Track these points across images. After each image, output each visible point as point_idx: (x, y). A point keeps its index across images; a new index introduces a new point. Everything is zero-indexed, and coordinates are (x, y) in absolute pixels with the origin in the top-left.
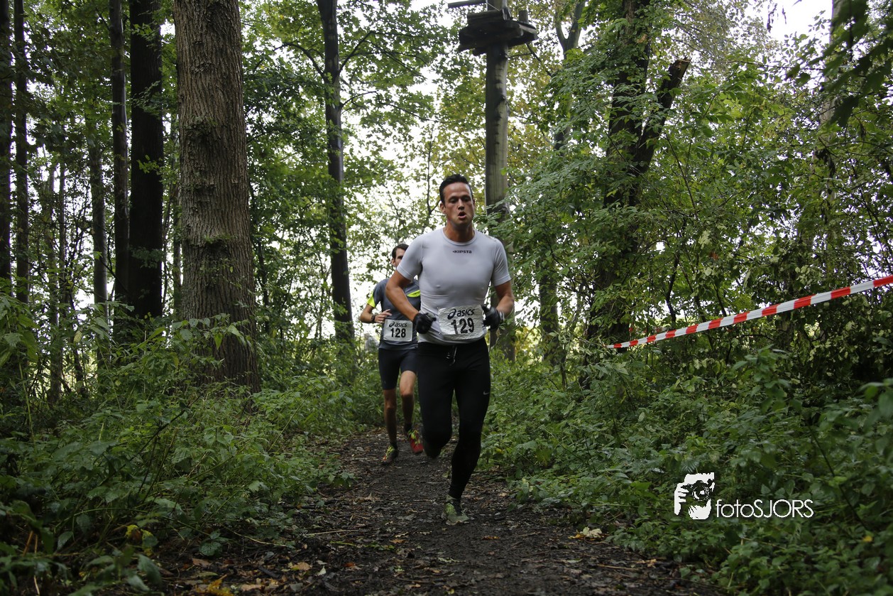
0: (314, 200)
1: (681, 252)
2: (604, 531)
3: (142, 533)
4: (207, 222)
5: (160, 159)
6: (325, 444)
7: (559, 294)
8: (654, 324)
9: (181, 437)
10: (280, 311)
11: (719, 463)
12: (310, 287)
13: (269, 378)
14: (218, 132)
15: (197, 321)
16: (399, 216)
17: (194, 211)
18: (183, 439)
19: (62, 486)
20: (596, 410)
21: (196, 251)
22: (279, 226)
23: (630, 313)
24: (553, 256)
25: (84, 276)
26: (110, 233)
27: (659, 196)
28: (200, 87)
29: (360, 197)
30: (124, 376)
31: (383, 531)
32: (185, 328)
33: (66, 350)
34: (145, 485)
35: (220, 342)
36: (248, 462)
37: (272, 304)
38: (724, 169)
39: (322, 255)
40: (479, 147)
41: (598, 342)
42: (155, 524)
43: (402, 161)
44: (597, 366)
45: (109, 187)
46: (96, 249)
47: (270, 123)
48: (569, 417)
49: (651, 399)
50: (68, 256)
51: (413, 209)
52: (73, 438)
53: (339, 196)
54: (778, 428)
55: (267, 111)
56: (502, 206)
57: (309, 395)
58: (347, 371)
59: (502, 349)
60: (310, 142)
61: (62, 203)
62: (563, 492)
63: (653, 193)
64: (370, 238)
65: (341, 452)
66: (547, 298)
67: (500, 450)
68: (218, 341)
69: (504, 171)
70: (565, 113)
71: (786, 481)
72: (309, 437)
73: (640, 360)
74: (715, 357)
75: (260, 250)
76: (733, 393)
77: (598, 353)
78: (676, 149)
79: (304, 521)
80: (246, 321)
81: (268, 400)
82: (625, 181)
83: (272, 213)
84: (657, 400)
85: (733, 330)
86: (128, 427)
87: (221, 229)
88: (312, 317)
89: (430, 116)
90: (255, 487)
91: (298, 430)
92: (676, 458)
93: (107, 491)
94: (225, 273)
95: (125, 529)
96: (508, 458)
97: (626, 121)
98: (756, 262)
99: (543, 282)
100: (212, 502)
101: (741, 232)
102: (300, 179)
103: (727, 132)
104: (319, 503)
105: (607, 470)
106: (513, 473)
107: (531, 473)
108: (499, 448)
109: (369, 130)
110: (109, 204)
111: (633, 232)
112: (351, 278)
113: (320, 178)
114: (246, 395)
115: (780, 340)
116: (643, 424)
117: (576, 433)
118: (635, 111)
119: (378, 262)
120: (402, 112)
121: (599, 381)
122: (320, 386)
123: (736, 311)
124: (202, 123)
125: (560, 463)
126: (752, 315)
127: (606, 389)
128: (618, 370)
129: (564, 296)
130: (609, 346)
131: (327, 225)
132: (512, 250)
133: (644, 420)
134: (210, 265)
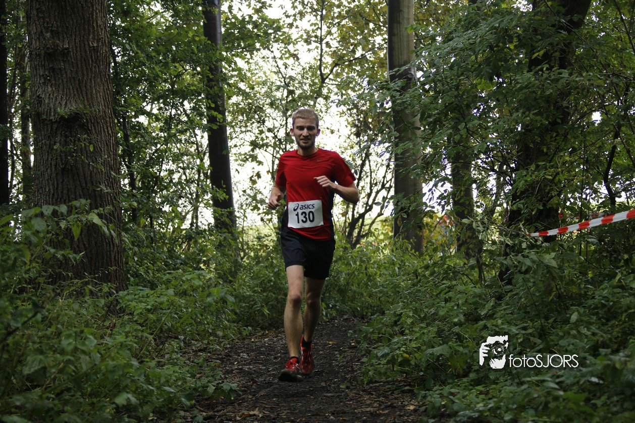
0: (188, 67)
1: (622, 123)
4: (61, 92)
6: (204, 350)
7: (474, 174)
8: (589, 209)
9: (34, 343)
10: (149, 198)
12: (184, 169)
13: (136, 275)
15: (52, 208)
16: (287, 85)
17: (45, 79)
18: (36, 346)
20: (519, 309)
21: (49, 126)
22: (146, 97)
23: (559, 195)
24: (468, 130)
27: (595, 57)
29: (241, 63)
32: (37, 216)
35: (79, 231)
37: (139, 189)
39: (198, 132)
40: (381, 3)
41: (520, 229)
43: (290, 20)
44: (520, 257)
48: (490, 317)
49: (585, 296)
51: (303, 77)
53: (216, 62)
56: (407, 72)
57: (184, 293)
58: (228, 265)
59: (409, 240)
62: (481, 405)
63: (590, 53)
64: (253, 112)
65: (221, 359)
66: (460, 180)
67: (407, 356)
68: (76, 232)
69: (409, 29)
72: (185, 343)
73: (572, 250)
77: (521, 243)
80: (109, 208)
81: (136, 299)
82: (555, 40)
83: (138, 82)
84: (593, 298)
87: (79, 101)
88: (187, 204)
90: (121, 400)
91: (171, 334)
92: (618, 366)
94: (84, 152)
96: (416, 365)
99: (455, 160)
102: (170, 42)
104: (197, 419)
105: (534, 379)
106: (423, 383)
107: (444, 383)
108: (407, 353)
111: (563, 100)
112: (232, 158)
113: (194, 41)
114: (111, 294)
116: (577, 325)
119: (262, 139)
121: (523, 276)
122: (197, 283)
125: (477, 372)
127: (531, 284)
128: (546, 261)
129: (480, 177)
130: (533, 235)
131: (203, 96)
132: (418, 124)
133: (577, 321)
134: (66, 143)
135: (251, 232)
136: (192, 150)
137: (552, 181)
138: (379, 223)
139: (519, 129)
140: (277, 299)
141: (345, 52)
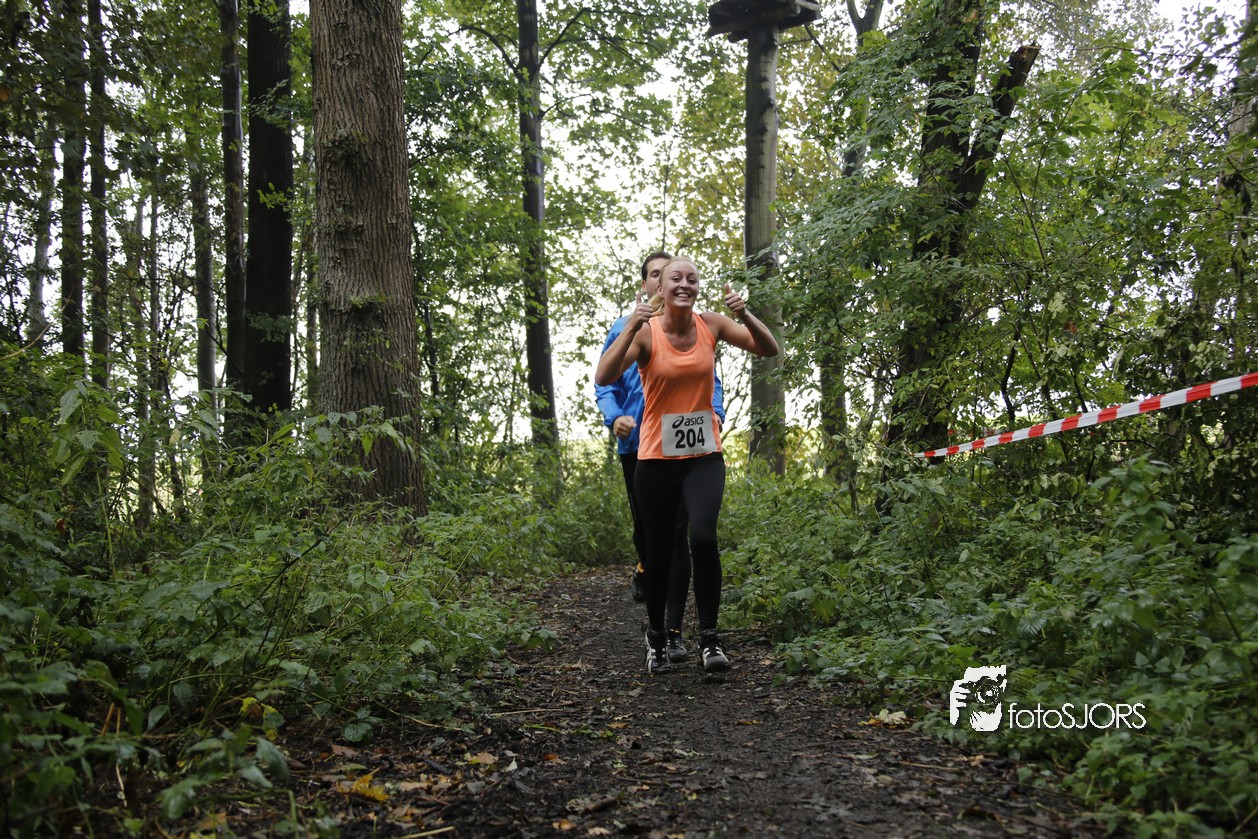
0: (503, 248)
1: (1023, 321)
2: (910, 714)
3: (263, 709)
5: (289, 189)
6: (517, 589)
7: (848, 381)
8: (984, 424)
9: (317, 577)
10: (455, 404)
11: (1075, 621)
12: (496, 370)
13: (439, 498)
14: (369, 151)
15: (338, 416)
17: (335, 262)
18: (319, 580)
19: (153, 642)
20: (899, 545)
21: (338, 318)
22: (453, 283)
23: (949, 406)
24: (840, 327)
25: (184, 353)
26: (219, 293)
27: (992, 243)
28: (344, 88)
29: (567, 243)
30: (238, 491)
31: (597, 711)
32: (321, 425)
33: (160, 457)
34: (266, 643)
35: (370, 445)
36: (408, 613)
37: (443, 393)
38: (1087, 203)
39: (514, 325)
40: (736, 173)
41: (902, 449)
42: (281, 697)
43: (628, 193)
44: (901, 483)
45: (217, 230)
46: (200, 315)
47: (442, 139)
48: (864, 554)
49: (978, 530)
50: (161, 326)
52: (169, 577)
53: (538, 241)
54: (1160, 573)
55: (437, 122)
56: (767, 256)
57: (495, 521)
58: (548, 488)
59: (768, 459)
60: (499, 165)
61: (154, 252)
62: (851, 660)
63: (986, 238)
64: (581, 300)
65: (539, 601)
66: (831, 388)
67: (762, 600)
68: (367, 445)
69: (771, 205)
70: (859, 124)
71: (1172, 648)
72: (495, 580)
73: (963, 474)
74: (1071, 472)
75: (426, 319)
76: (1096, 523)
77: (902, 465)
78: (1018, 175)
79: (487, 695)
80: (407, 417)
81: (437, 527)
82: (945, 221)
83: (444, 265)
84: (987, 532)
85: (1096, 434)
86: (245, 563)
87: (373, 288)
88: (500, 412)
89: (668, 129)
90: (418, 647)
91: (479, 569)
92: (1013, 614)
93: (214, 650)
94: (378, 349)
95: (240, 704)
96: (774, 612)
97: (946, 133)
98: (1133, 337)
99: (824, 362)
100: (359, 667)
101: (1111, 294)
102: (483, 218)
103: (1093, 150)
104: (508, 672)
105: (915, 629)
106: (781, 633)
107: (807, 633)
108: (762, 596)
109: (580, 149)
110: (219, 252)
111: (953, 293)
112: (554, 357)
113: (512, 216)
114: (407, 520)
115: (1166, 448)
116: (967, 565)
117: (871, 576)
118: (959, 121)
119: (592, 335)
120: (628, 123)
121: (904, 505)
122: (509, 508)
123: (1102, 405)
124: (347, 138)
125: (847, 619)
126: (1125, 410)
127: (914, 515)
128: (932, 488)
129: (855, 384)
130: (918, 455)
131: (521, 282)
132: (780, 320)
133: (967, 560)
134: (357, 339)
135: (576, 447)
136: (507, 346)
137: (941, 390)
138: (733, 439)
139: (902, 327)
140: (606, 529)
141: (693, 231)
